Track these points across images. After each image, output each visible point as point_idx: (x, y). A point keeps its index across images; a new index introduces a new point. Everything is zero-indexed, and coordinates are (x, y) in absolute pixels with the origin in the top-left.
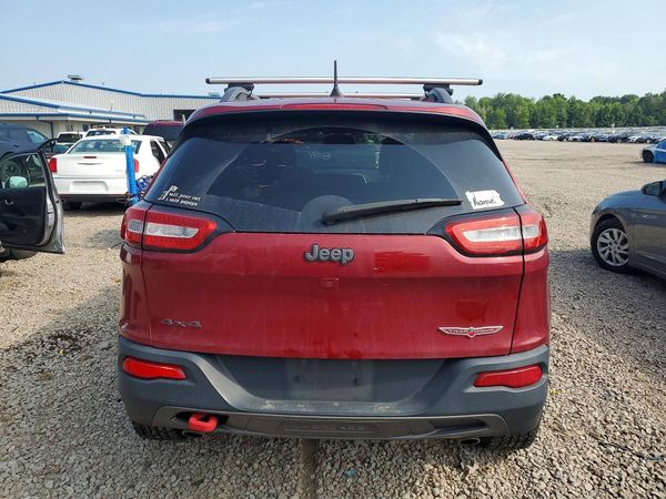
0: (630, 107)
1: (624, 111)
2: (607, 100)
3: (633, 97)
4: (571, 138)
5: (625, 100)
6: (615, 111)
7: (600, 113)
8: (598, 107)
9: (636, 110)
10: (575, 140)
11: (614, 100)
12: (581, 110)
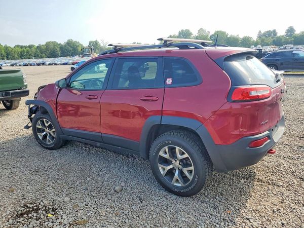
0: (34, 50)
1: (32, 52)
2: (22, 47)
3: (33, 46)
4: (17, 64)
5: (30, 47)
6: (28, 52)
7: (21, 52)
8: (20, 50)
9: (36, 51)
10: (20, 65)
11: (26, 47)
12: (12, 51)
